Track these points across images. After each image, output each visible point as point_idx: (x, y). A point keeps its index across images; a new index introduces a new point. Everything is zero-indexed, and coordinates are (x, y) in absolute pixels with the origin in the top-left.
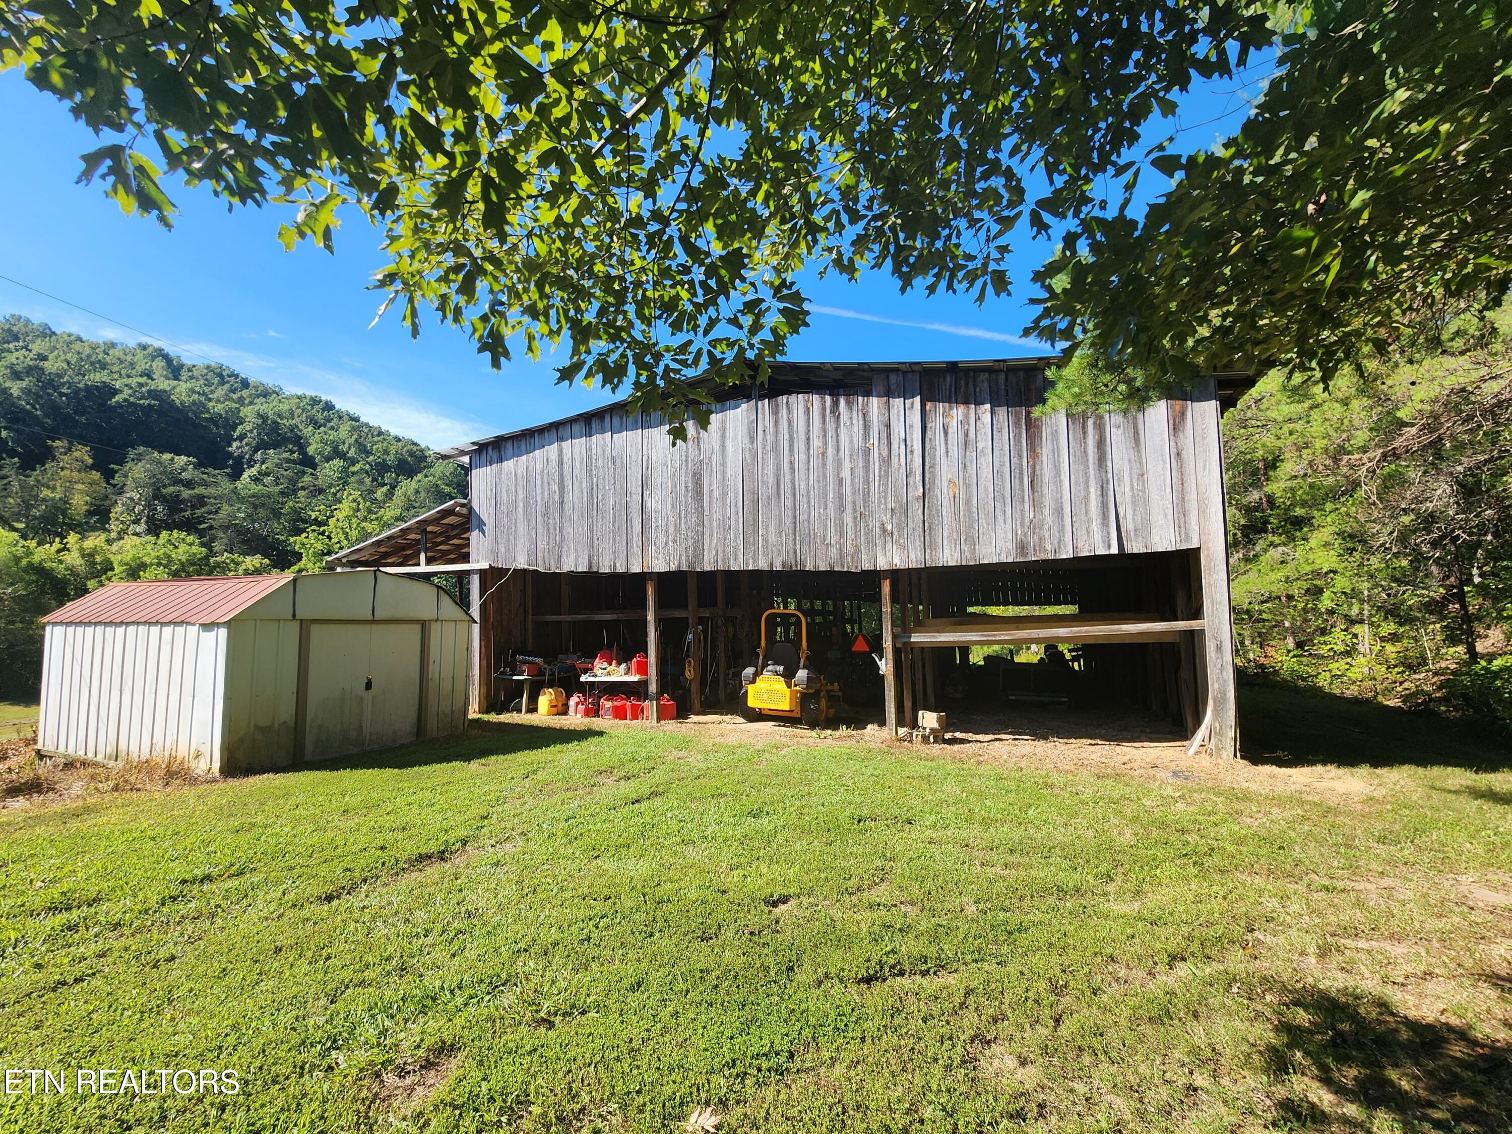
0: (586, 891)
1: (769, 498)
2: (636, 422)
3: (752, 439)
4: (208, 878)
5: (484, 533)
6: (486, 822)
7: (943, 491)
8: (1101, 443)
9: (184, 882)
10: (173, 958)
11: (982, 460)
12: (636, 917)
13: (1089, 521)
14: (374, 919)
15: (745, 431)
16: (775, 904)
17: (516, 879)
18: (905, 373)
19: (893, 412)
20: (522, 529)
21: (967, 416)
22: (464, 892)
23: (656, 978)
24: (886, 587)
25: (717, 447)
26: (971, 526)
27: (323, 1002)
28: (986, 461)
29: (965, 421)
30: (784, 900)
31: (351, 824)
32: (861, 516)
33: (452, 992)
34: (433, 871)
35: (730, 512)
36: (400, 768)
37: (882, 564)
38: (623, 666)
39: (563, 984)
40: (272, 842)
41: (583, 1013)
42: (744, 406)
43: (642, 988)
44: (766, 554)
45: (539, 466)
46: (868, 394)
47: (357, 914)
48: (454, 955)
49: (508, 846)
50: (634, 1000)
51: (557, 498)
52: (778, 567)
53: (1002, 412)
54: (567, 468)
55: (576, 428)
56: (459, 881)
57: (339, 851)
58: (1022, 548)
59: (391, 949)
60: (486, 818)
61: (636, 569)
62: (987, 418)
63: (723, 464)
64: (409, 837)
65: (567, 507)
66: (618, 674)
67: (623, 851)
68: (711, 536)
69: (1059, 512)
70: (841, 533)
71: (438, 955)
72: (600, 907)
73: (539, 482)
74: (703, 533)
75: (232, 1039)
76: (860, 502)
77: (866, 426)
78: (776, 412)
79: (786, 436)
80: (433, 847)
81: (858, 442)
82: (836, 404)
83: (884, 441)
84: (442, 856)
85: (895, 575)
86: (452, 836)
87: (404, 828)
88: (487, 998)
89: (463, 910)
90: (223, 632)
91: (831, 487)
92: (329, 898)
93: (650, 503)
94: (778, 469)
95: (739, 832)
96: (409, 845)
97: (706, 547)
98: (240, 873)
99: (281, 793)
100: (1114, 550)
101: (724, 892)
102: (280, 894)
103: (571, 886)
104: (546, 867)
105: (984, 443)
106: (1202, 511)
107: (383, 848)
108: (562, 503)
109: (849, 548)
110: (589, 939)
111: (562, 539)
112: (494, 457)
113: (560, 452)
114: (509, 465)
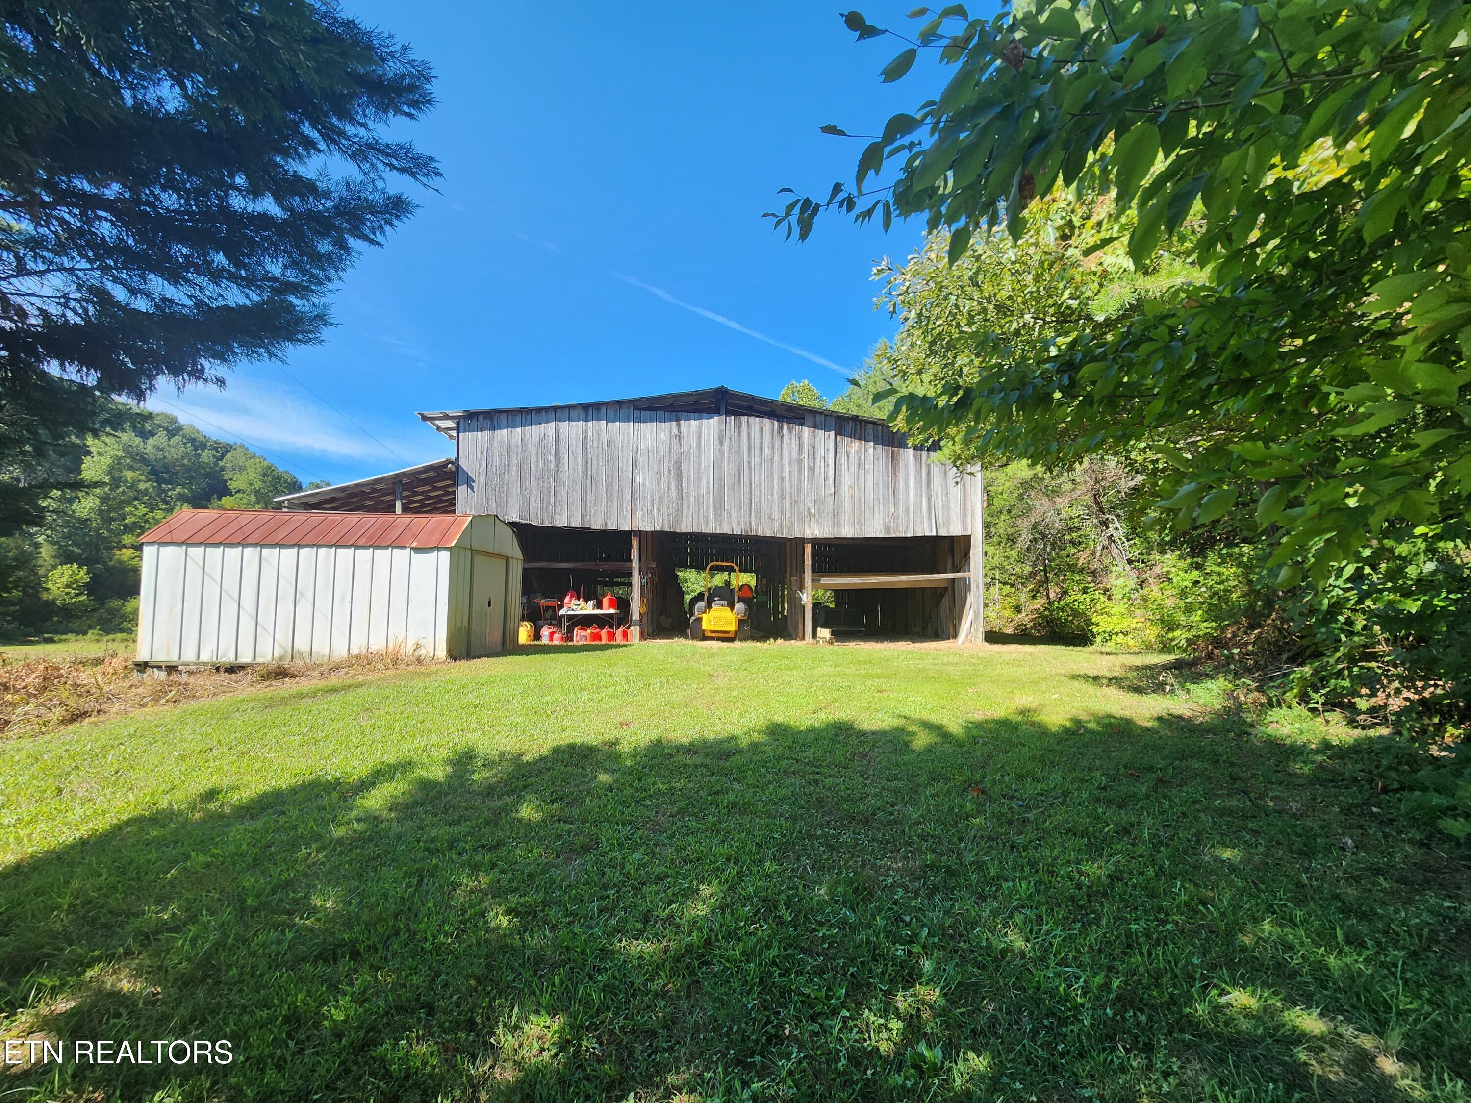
1: (733, 484)
2: (628, 417)
3: (721, 443)
5: (472, 488)
7: (845, 492)
8: (929, 474)
11: (867, 476)
13: (922, 516)
15: (717, 437)
18: (826, 416)
19: (818, 439)
20: (515, 489)
21: (860, 448)
24: (808, 549)
25: (694, 445)
26: (860, 515)
28: (870, 477)
29: (858, 452)
32: (795, 503)
35: (703, 491)
37: (808, 534)
42: (716, 418)
44: (729, 523)
45: (535, 439)
46: (802, 425)
51: (552, 467)
52: (737, 532)
53: (879, 447)
54: (563, 446)
55: (574, 413)
58: (888, 529)
61: (626, 528)
62: (871, 451)
63: (699, 457)
65: (564, 475)
68: (688, 507)
69: (907, 510)
70: (782, 512)
73: (534, 452)
74: (682, 505)
76: (795, 494)
77: (800, 446)
78: (739, 426)
79: (746, 444)
81: (795, 454)
82: (781, 428)
83: (811, 456)
85: (815, 542)
90: (445, 556)
91: (776, 482)
93: (639, 479)
94: (740, 467)
97: (684, 515)
100: (934, 534)
105: (869, 466)
106: (973, 516)
108: (557, 472)
109: (787, 523)
111: (557, 500)
112: (486, 425)
113: (557, 431)
114: (503, 434)
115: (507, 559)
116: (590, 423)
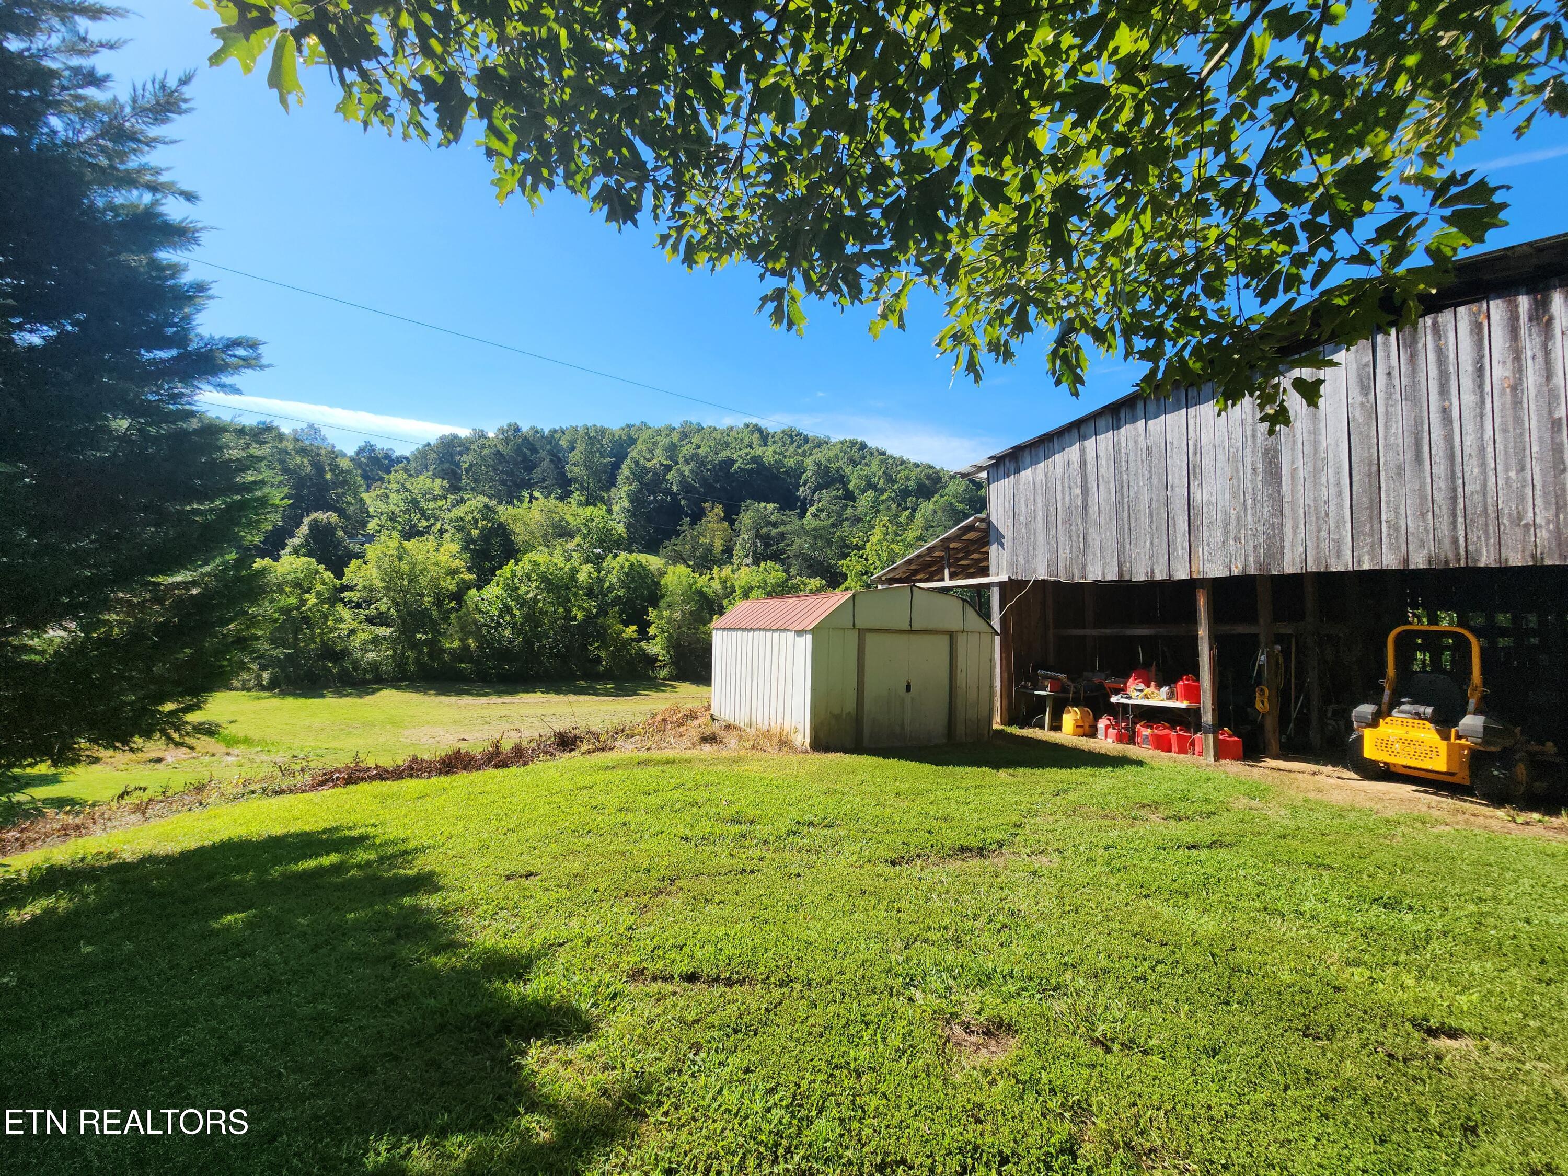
0: (1136, 928)
1: (1400, 468)
4: (811, 824)
5: (1002, 545)
6: (1019, 831)
9: (798, 823)
10: (798, 875)
12: (1205, 975)
14: (930, 889)
16: (1433, 1033)
17: (1056, 893)
20: (1041, 538)
22: (1006, 891)
23: (1240, 1054)
27: (899, 944)
30: (1454, 1034)
31: (904, 805)
33: (1004, 977)
34: (975, 864)
35: (1328, 493)
36: (937, 765)
38: (1165, 689)
39: (1119, 1015)
40: (849, 807)
41: (1145, 1053)
43: (1220, 1057)
44: (1394, 547)
45: (1059, 471)
47: (916, 882)
48: (1002, 945)
49: (1044, 860)
50: (1210, 1066)
51: (1079, 502)
52: (1419, 563)
54: (1091, 468)
55: (1101, 423)
56: (999, 880)
57: (896, 825)
59: (946, 921)
60: (1019, 826)
61: (1182, 574)
64: (952, 828)
65: (1093, 511)
66: (1159, 698)
67: (1181, 900)
68: (1295, 528)
71: (986, 939)
72: (1153, 950)
73: (1059, 488)
74: (1282, 525)
75: (842, 948)
78: (1412, 343)
80: (972, 842)
84: (981, 852)
86: (991, 836)
87: (945, 819)
88: (1039, 996)
89: (1006, 907)
90: (809, 639)
91: (1533, 439)
92: (893, 863)
93: (1200, 496)
94: (1418, 424)
95: (1358, 920)
96: (952, 835)
97: (1287, 544)
98: (831, 826)
99: (850, 769)
101: (1337, 989)
102: (858, 849)
103: (1118, 918)
104: (1086, 890)
107: (930, 832)
108: (1085, 507)
110: (1145, 980)
111: (1086, 546)
112: (1012, 469)
113: (1083, 452)
114: (1026, 474)
115: (952, 636)
116: (1123, 430)
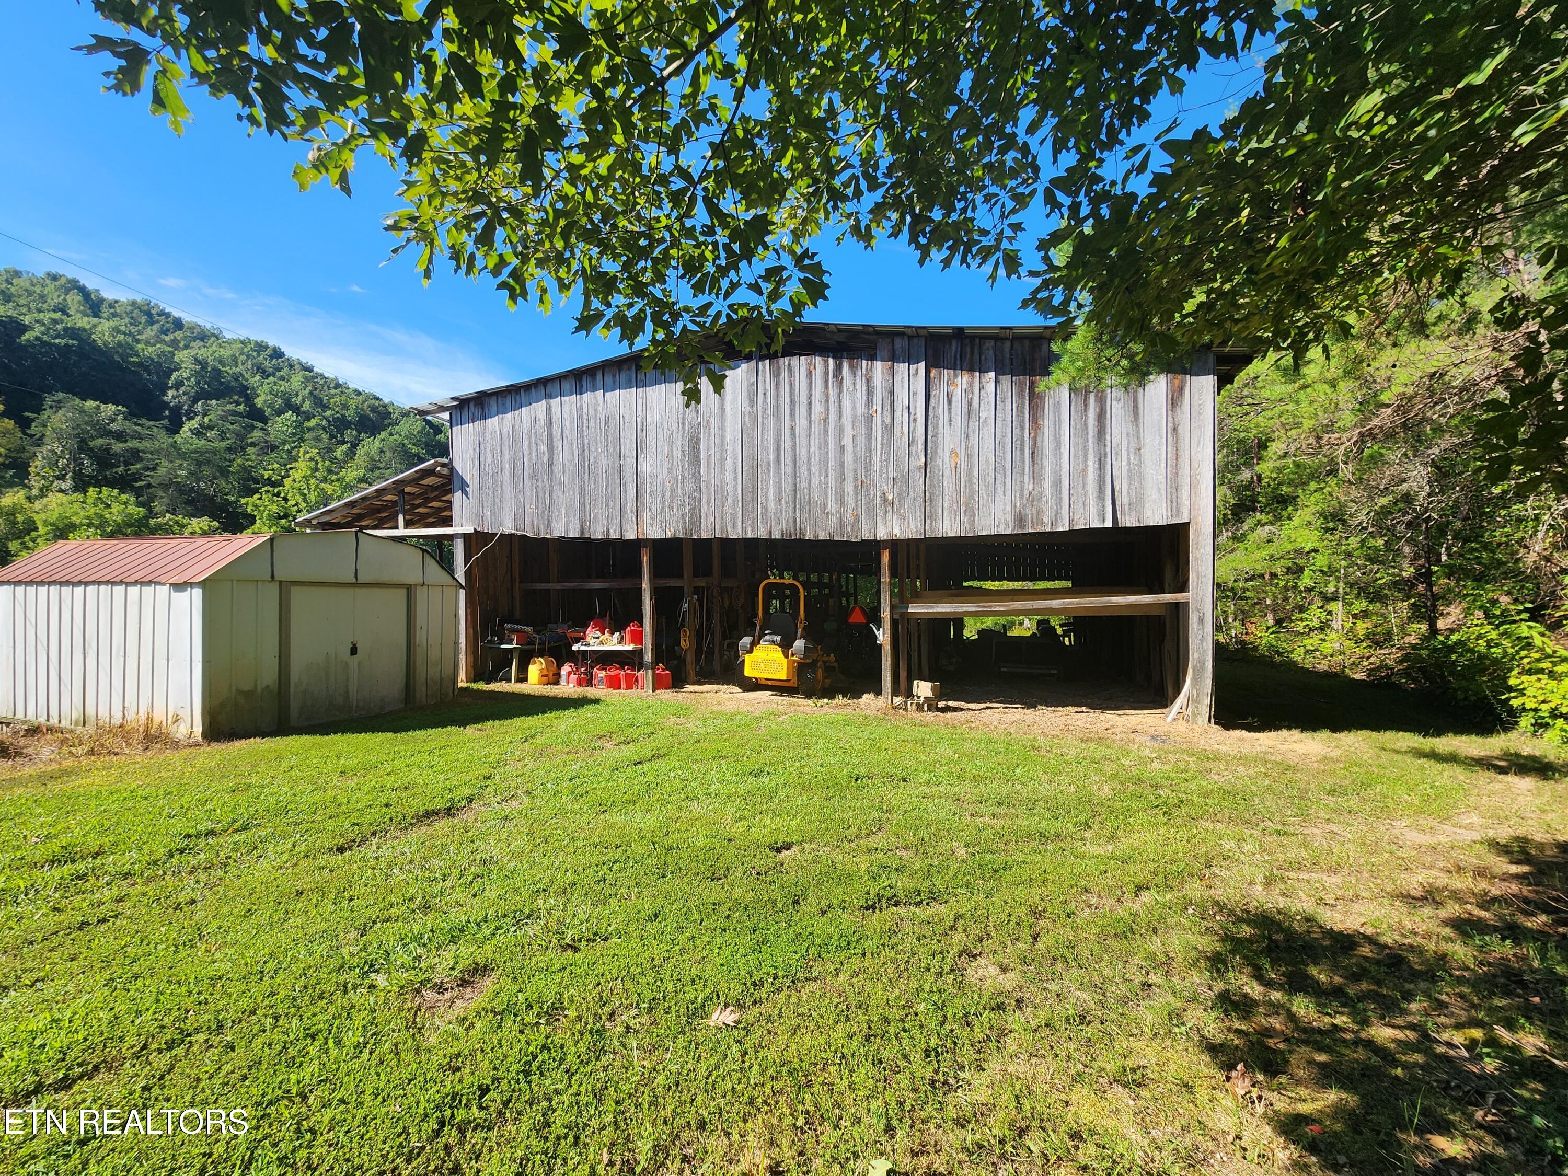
0: (597, 840)
1: (768, 465)
2: (630, 381)
3: (752, 402)
4: (211, 833)
5: (467, 494)
6: (489, 782)
7: (944, 462)
8: (1101, 416)
9: (188, 836)
10: (193, 902)
11: (984, 431)
12: (649, 861)
13: (1086, 494)
14: (390, 866)
15: (745, 394)
16: (779, 850)
17: (527, 831)
18: (910, 337)
19: (897, 378)
20: (508, 491)
21: (971, 385)
22: (477, 844)
23: (671, 911)
24: (886, 558)
25: (716, 410)
26: (971, 497)
27: (353, 935)
28: (988, 431)
29: (969, 390)
30: (788, 846)
31: (352, 783)
32: (862, 485)
33: (478, 924)
34: (442, 826)
35: (729, 477)
36: (395, 731)
37: (882, 534)
38: (617, 634)
39: (584, 917)
40: (273, 800)
41: (606, 939)
42: (744, 366)
43: (660, 919)
44: (765, 522)
45: (526, 425)
46: (872, 358)
47: (373, 863)
48: (474, 896)
49: (515, 803)
50: (653, 928)
51: (546, 460)
52: (777, 535)
53: (1006, 380)
54: (556, 428)
55: (566, 385)
56: (470, 834)
57: (343, 808)
58: (1020, 520)
59: (412, 891)
60: (489, 778)
61: (630, 535)
62: (991, 387)
63: (722, 428)
64: (414, 795)
65: (557, 469)
66: (611, 643)
67: (631, 807)
68: (709, 502)
69: (1057, 484)
70: (842, 502)
71: (459, 895)
72: (612, 854)
73: (526, 443)
74: (701, 500)
75: (271, 965)
76: (861, 471)
77: (870, 392)
78: (777, 374)
79: (788, 400)
80: (439, 804)
81: (861, 408)
82: (839, 368)
83: (888, 408)
84: (449, 812)
85: (894, 545)
86: (457, 795)
87: (406, 788)
88: (513, 929)
89: (478, 857)
90: (197, 593)
91: (832, 455)
92: (341, 850)
93: (644, 468)
94: (779, 435)
95: (741, 790)
96: (414, 802)
97: (703, 514)
98: (245, 828)
99: (273, 755)
100: (1109, 524)
101: (730, 840)
102: (289, 846)
103: (582, 836)
104: (554, 820)
105: (987, 413)
106: (1194, 486)
107: (387, 805)
108: (551, 465)
109: (849, 516)
110: (605, 880)
111: (552, 503)
112: (477, 415)
113: (549, 410)
114: (493, 422)
115: (410, 590)
116: (585, 395)
